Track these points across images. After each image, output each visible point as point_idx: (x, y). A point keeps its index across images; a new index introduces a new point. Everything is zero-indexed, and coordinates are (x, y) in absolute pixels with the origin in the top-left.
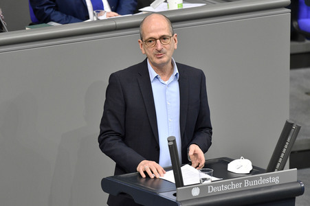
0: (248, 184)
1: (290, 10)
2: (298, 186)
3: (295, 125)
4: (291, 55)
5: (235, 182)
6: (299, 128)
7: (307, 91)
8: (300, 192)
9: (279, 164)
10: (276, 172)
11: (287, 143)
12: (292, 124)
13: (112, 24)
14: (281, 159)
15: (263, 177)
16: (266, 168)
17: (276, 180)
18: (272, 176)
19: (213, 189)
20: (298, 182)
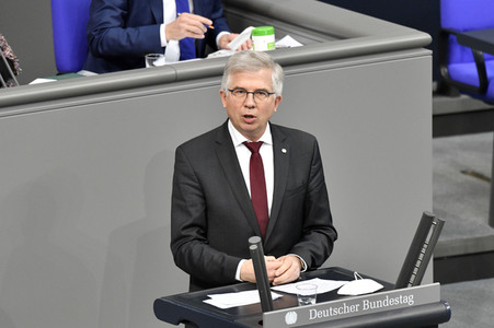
0: (368, 306)
1: (431, 52)
2: (441, 308)
3: (436, 219)
4: (434, 116)
5: (349, 303)
6: (442, 223)
7: (463, 169)
8: (445, 317)
9: (413, 277)
10: (409, 288)
11: (425, 246)
12: (432, 218)
13: (171, 73)
14: (416, 270)
15: (391, 296)
16: (394, 282)
17: (409, 300)
18: (404, 294)
19: (317, 314)
20: (442, 302)
